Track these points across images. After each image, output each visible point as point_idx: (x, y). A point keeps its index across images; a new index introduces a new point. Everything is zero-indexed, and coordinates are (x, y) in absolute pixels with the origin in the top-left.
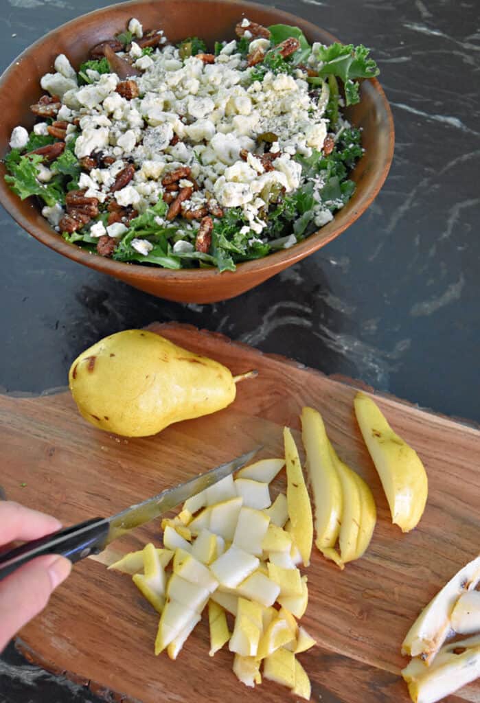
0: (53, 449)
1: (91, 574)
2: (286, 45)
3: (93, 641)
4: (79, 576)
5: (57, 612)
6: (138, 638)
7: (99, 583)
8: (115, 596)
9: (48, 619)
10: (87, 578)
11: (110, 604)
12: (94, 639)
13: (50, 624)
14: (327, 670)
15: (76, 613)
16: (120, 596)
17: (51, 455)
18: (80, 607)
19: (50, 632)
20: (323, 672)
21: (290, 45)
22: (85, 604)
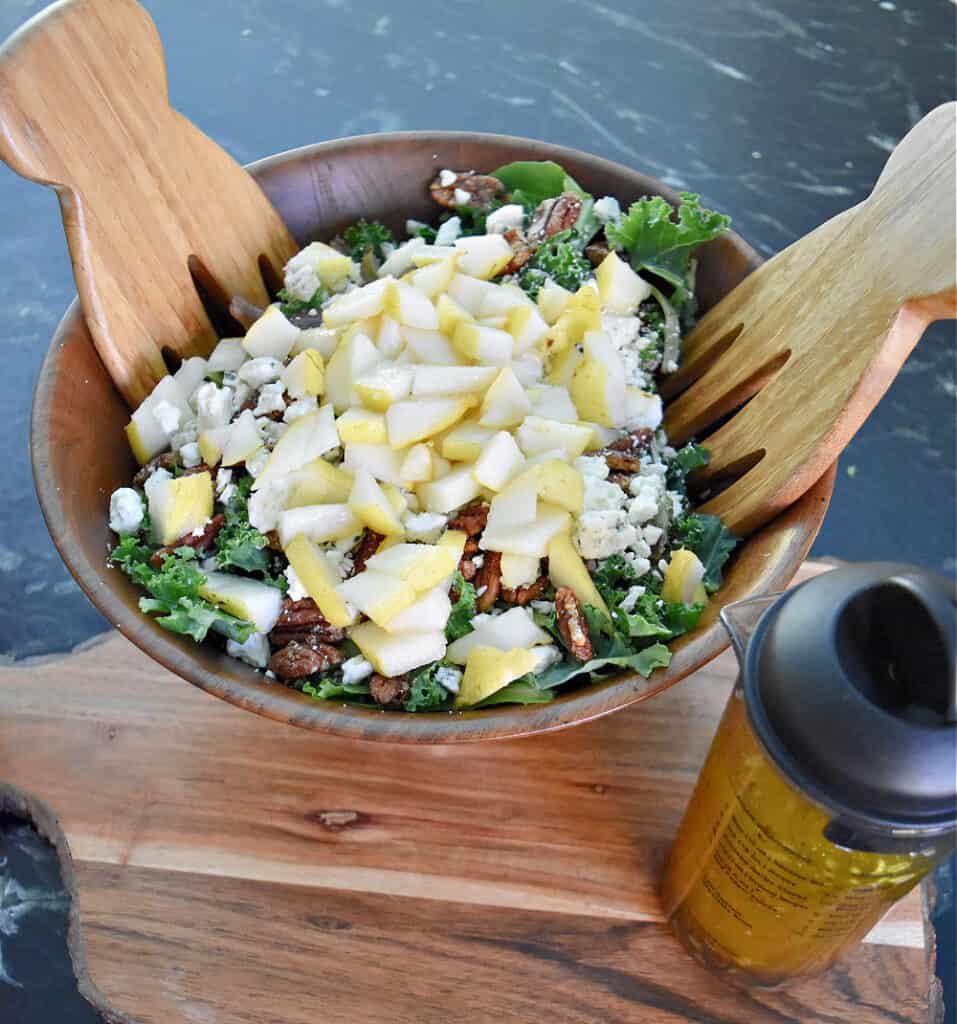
0: (113, 729)
1: (222, 897)
2: (564, 211)
3: (251, 995)
4: (201, 905)
5: (183, 967)
6: (321, 974)
7: (238, 907)
8: (269, 920)
9: (170, 980)
10: (219, 904)
11: (262, 933)
12: (254, 992)
13: (174, 987)
14: (625, 948)
15: (214, 960)
16: (277, 919)
17: (111, 737)
18: (219, 949)
19: (181, 999)
20: (620, 953)
21: (569, 209)
22: (223, 942)
